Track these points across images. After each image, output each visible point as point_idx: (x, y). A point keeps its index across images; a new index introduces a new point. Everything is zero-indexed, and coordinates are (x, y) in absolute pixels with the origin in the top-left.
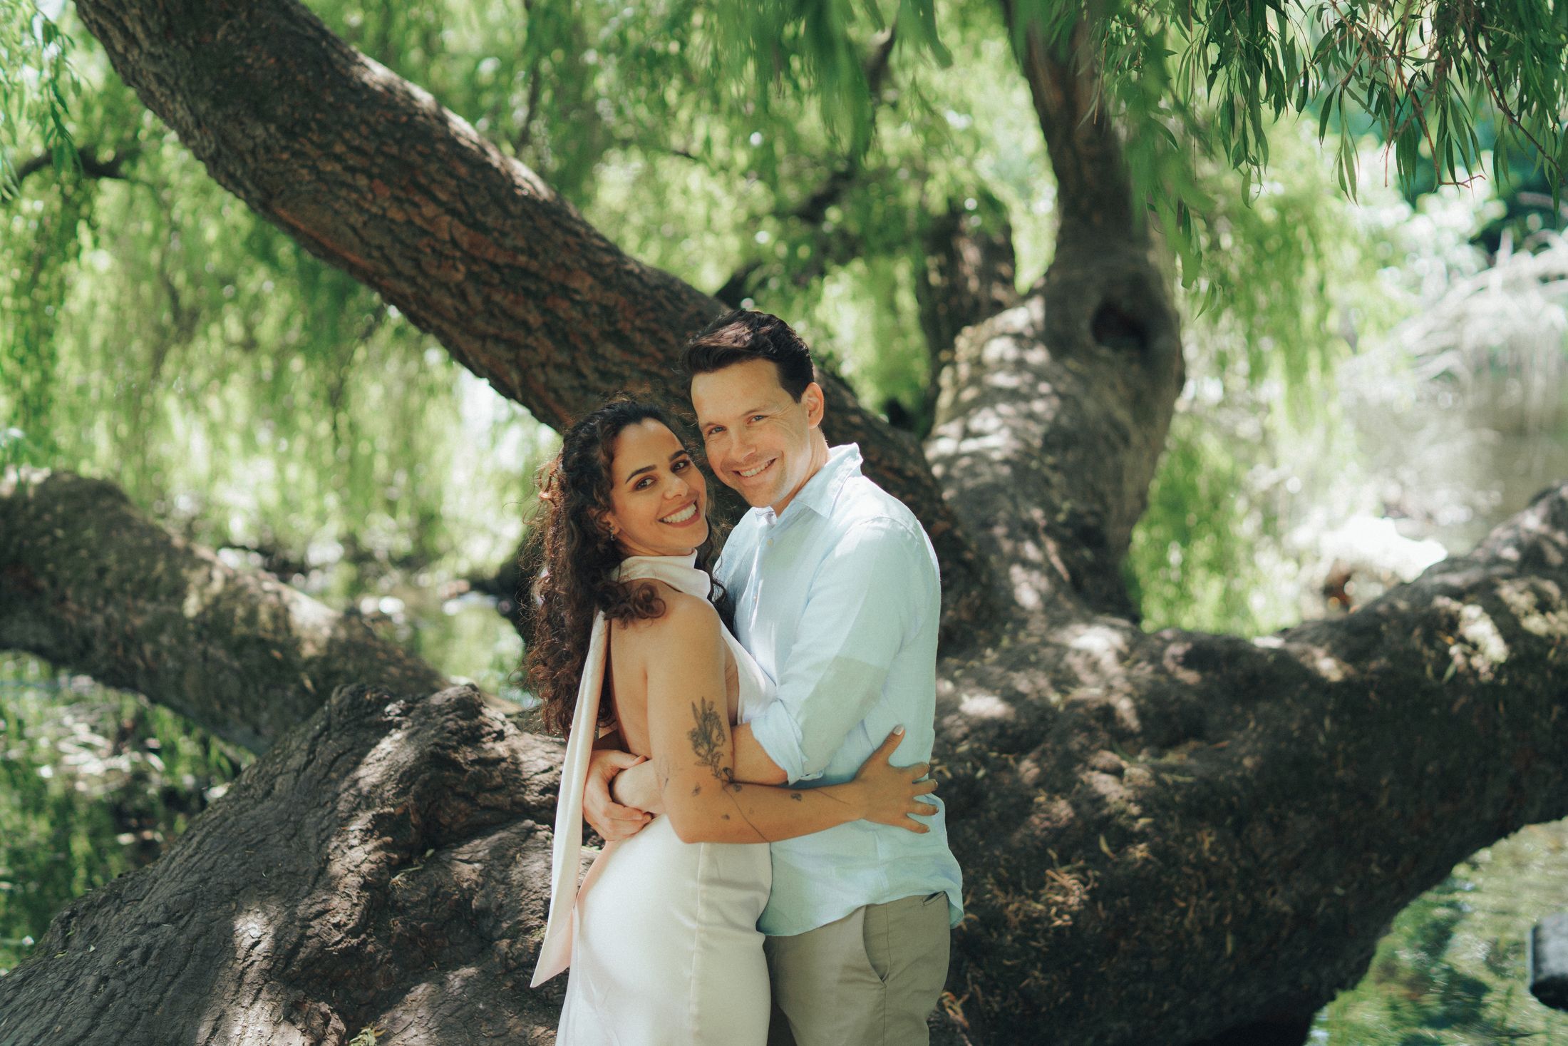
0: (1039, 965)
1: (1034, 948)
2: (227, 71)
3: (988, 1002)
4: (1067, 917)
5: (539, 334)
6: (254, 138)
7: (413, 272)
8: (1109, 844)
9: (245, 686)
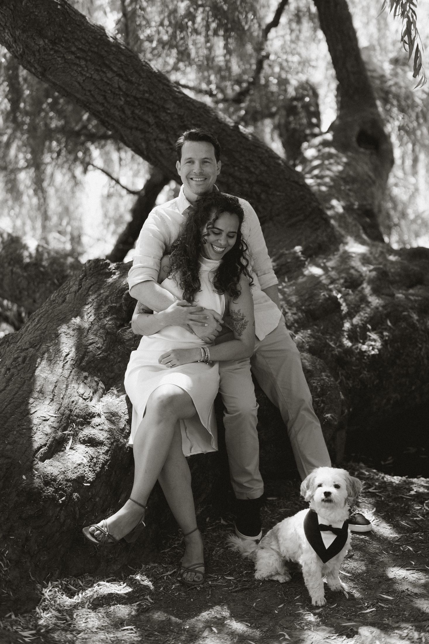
0: (366, 369)
1: (364, 363)
2: (28, 18)
3: (347, 383)
4: (376, 350)
5: (153, 127)
6: (39, 45)
7: (103, 101)
8: (391, 322)
9: (29, 283)
